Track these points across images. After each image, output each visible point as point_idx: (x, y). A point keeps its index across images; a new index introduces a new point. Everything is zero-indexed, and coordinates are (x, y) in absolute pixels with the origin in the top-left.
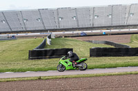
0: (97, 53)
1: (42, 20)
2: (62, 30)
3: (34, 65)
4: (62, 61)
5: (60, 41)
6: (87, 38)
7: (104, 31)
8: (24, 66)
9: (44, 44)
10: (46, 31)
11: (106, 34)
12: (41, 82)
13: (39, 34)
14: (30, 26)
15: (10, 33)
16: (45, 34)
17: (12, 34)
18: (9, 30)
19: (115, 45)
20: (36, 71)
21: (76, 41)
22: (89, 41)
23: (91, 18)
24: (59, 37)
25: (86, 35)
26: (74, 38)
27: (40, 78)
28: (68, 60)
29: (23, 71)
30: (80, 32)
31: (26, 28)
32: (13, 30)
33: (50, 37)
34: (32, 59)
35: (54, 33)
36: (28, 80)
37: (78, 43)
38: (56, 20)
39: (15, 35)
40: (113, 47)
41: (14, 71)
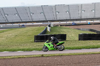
0: (84, 37)
1: (44, 13)
2: (58, 21)
3: (38, 46)
4: (46, 44)
5: (57, 29)
6: (76, 27)
7: (89, 22)
8: (31, 47)
9: (46, 31)
10: (47, 21)
11: (90, 24)
12: (43, 58)
13: (42, 23)
14: (35, 18)
15: (20, 22)
16: (46, 23)
17: (22, 24)
18: (20, 21)
19: (97, 32)
20: (40, 51)
21: (69, 29)
22: (78, 29)
23: (80, 12)
24: (56, 26)
25: (76, 25)
26: (67, 27)
27: (42, 56)
28: (50, 43)
29: (30, 50)
30: (72, 22)
31: (32, 19)
32: (23, 21)
33: (49, 26)
34: (37, 42)
35: (53, 23)
36: (34, 57)
37: (70, 30)
38: (54, 14)
39: (25, 24)
40: (95, 33)
41: (23, 50)
